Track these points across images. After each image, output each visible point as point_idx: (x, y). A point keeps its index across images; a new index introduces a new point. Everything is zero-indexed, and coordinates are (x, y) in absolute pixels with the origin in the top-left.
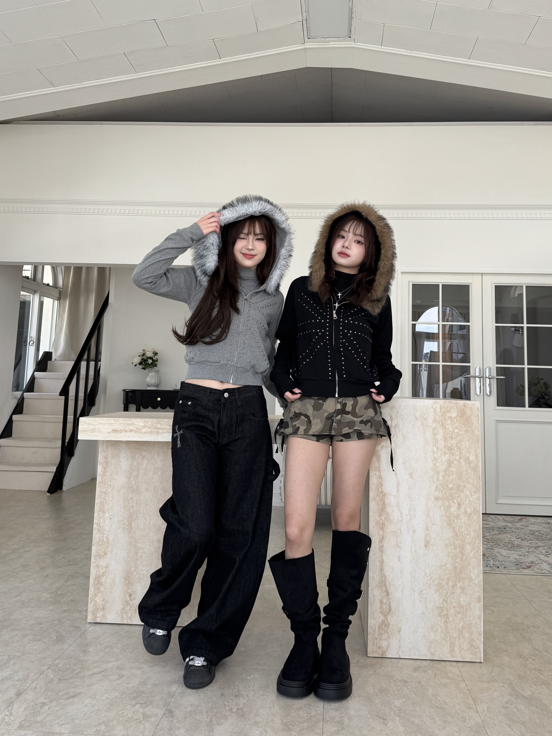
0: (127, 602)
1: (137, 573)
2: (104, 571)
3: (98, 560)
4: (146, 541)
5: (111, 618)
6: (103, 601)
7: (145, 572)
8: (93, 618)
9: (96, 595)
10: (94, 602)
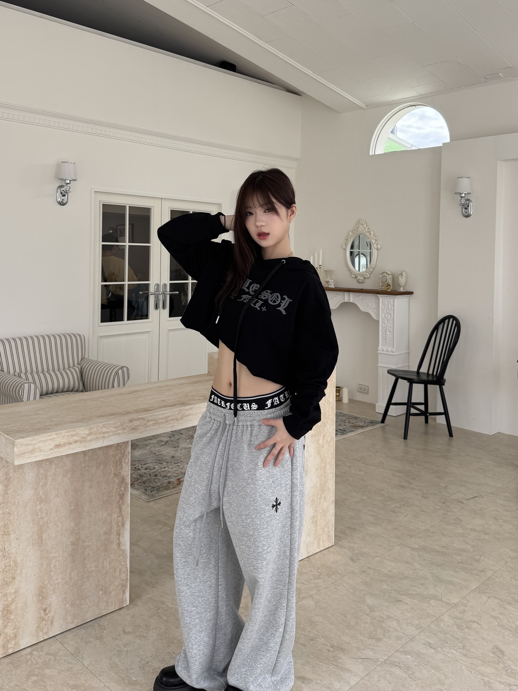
0: (42, 618)
1: (51, 585)
2: (13, 597)
3: (5, 589)
4: (59, 548)
5: (24, 643)
6: (14, 629)
7: (60, 580)
8: (4, 652)
9: (5, 627)
10: (4, 635)
